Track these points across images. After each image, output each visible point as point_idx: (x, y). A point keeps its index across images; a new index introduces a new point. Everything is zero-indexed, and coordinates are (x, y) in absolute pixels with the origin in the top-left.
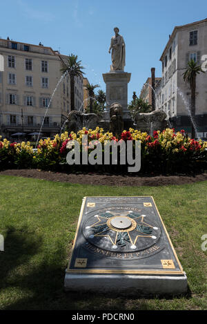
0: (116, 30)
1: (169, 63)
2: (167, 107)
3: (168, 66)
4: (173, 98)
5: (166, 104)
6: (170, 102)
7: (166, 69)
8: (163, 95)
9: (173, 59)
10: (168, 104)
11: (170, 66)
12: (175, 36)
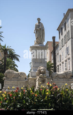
0: (39, 19)
1: (64, 33)
2: (64, 65)
3: (64, 35)
4: (69, 59)
5: (63, 63)
6: (66, 61)
7: (62, 37)
8: (60, 56)
9: (67, 30)
10: (64, 62)
11: (66, 35)
12: (68, 15)
